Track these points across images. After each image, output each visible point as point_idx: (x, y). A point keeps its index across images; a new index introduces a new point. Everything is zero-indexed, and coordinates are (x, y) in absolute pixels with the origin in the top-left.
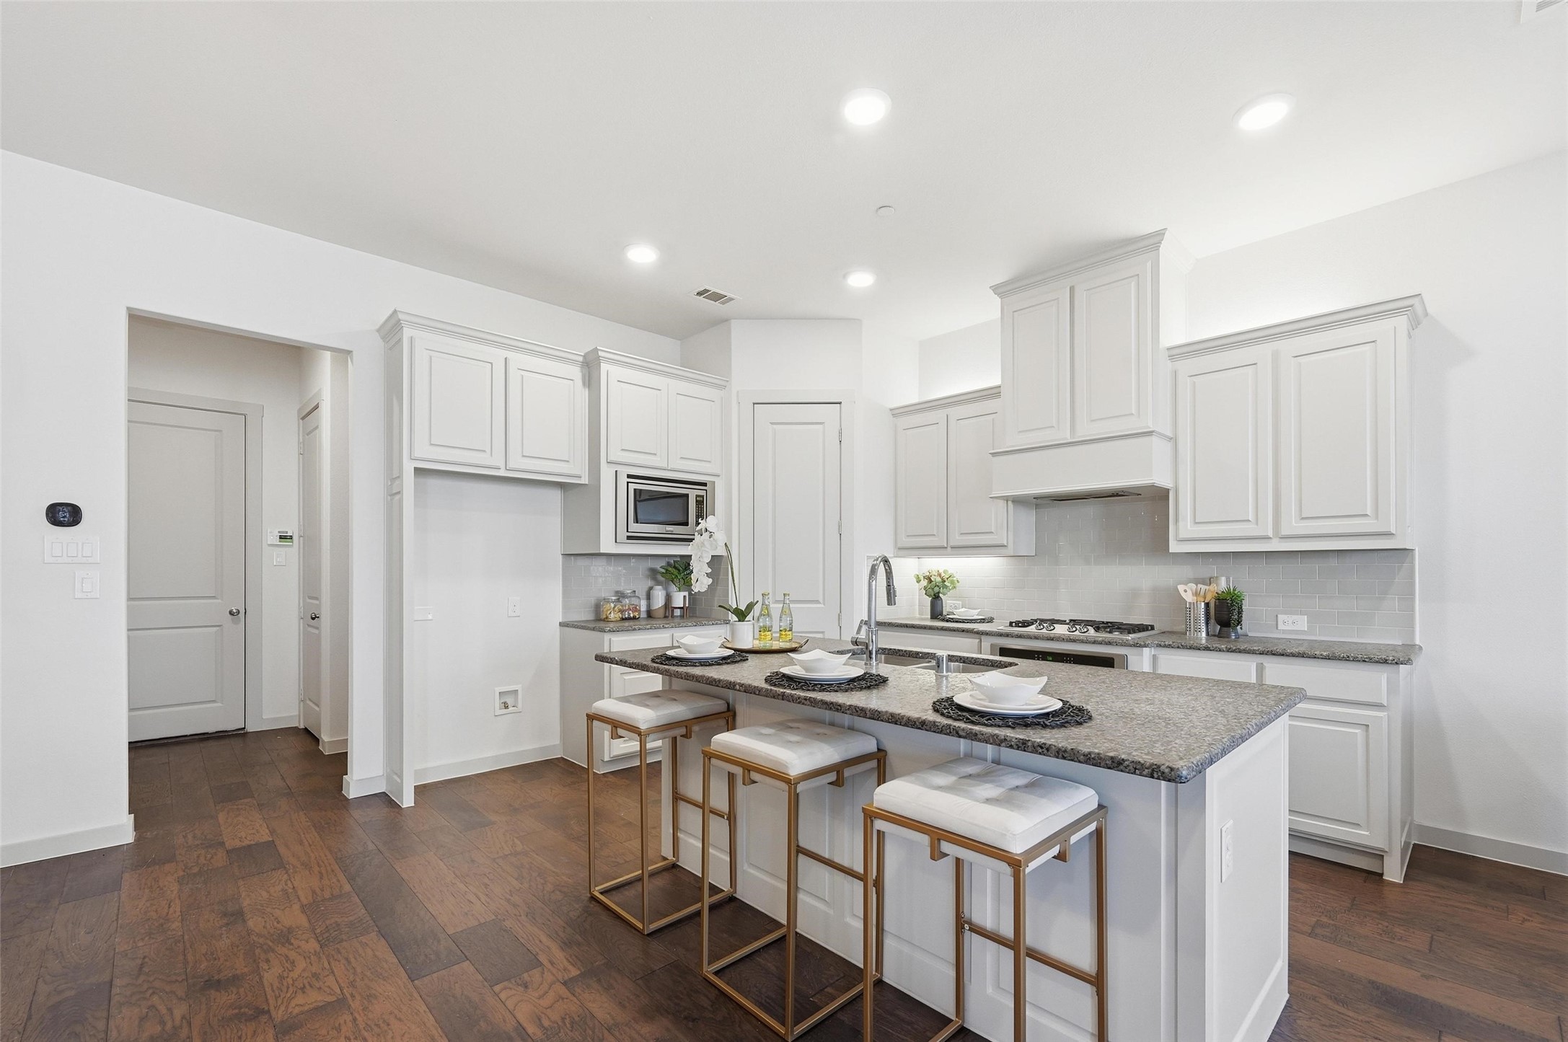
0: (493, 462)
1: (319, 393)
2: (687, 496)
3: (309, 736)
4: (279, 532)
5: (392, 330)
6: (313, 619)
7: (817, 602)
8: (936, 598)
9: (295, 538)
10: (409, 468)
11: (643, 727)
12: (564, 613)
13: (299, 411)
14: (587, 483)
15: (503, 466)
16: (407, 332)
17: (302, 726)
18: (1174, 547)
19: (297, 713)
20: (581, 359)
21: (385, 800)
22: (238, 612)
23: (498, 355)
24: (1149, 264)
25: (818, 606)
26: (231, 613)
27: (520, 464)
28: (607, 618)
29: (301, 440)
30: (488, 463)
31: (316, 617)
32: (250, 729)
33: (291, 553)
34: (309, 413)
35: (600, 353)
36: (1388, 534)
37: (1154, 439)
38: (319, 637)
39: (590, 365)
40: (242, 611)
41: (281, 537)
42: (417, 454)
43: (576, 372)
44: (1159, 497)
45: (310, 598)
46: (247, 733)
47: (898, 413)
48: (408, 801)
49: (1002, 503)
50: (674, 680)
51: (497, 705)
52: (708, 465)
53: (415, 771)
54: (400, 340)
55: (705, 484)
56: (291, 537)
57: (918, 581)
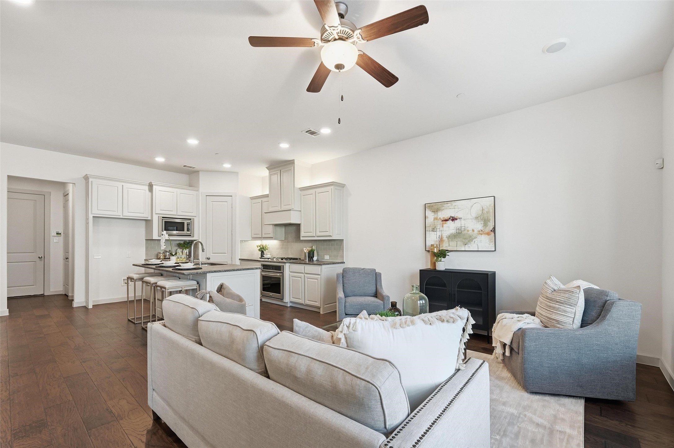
0: (119, 214)
1: (68, 190)
2: (184, 223)
3: (66, 296)
4: (56, 232)
5: (86, 178)
6: (66, 259)
7: (225, 253)
8: (262, 252)
9: (62, 234)
10: (91, 217)
11: (135, 278)
12: (146, 257)
13: (63, 194)
14: (150, 219)
15: (122, 216)
16: (90, 180)
17: (64, 294)
18: (302, 239)
19: (62, 290)
20: (148, 184)
21: (85, 308)
22: (42, 257)
23: (120, 184)
24: (293, 167)
25: (225, 254)
26: (39, 258)
27: (127, 214)
28: (159, 258)
29: (64, 203)
30: (117, 215)
31: (67, 258)
32: (45, 294)
33: (61, 239)
34: (66, 195)
35: (152, 183)
36: (330, 236)
37: (291, 211)
38: (68, 264)
39: (151, 186)
40: (43, 257)
41: (57, 234)
42: (93, 212)
43: (147, 188)
44: (298, 226)
45: (67, 253)
46: (44, 295)
47: (253, 198)
48: (90, 307)
49: (272, 226)
50: (155, 270)
51: (123, 283)
52: (192, 214)
53: (93, 301)
54: (89, 181)
55: (191, 219)
56: (60, 234)
57: (258, 247)
